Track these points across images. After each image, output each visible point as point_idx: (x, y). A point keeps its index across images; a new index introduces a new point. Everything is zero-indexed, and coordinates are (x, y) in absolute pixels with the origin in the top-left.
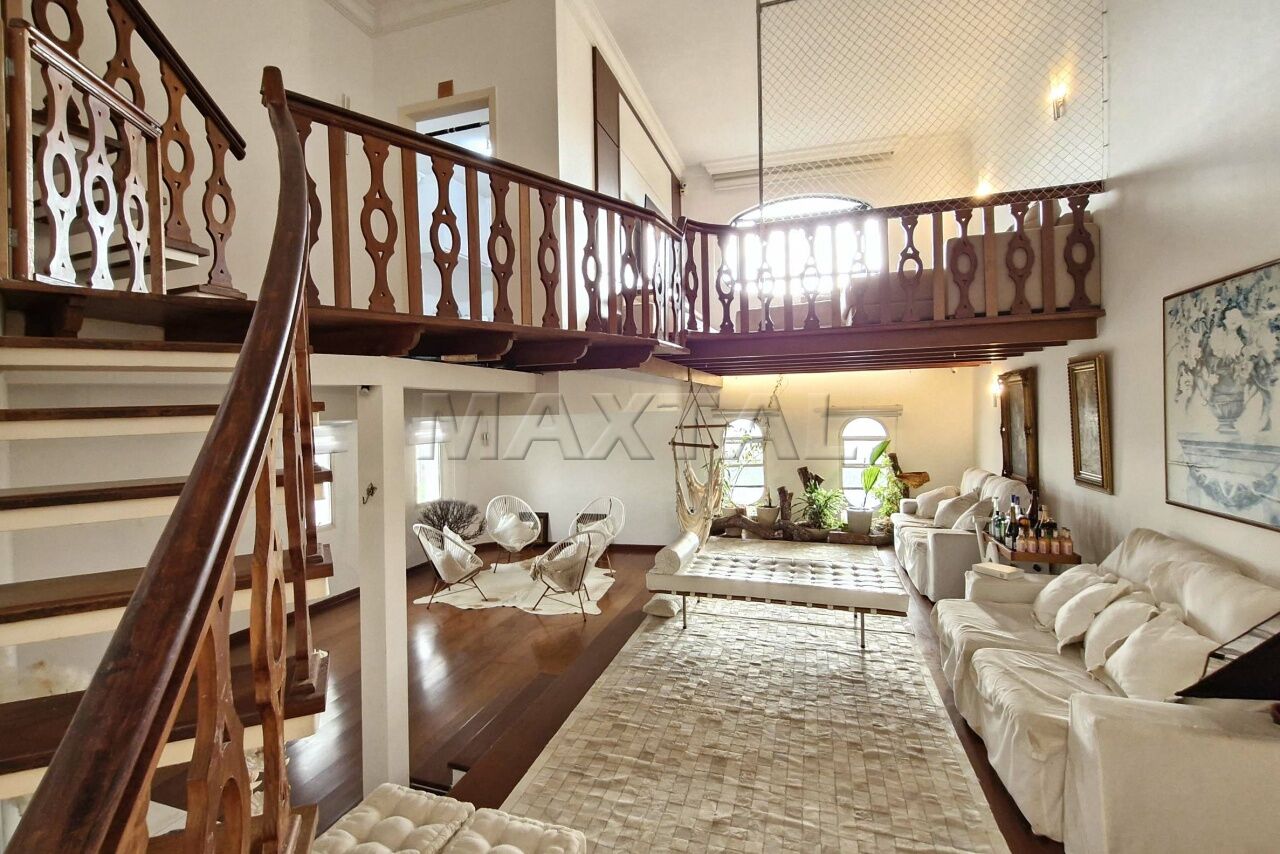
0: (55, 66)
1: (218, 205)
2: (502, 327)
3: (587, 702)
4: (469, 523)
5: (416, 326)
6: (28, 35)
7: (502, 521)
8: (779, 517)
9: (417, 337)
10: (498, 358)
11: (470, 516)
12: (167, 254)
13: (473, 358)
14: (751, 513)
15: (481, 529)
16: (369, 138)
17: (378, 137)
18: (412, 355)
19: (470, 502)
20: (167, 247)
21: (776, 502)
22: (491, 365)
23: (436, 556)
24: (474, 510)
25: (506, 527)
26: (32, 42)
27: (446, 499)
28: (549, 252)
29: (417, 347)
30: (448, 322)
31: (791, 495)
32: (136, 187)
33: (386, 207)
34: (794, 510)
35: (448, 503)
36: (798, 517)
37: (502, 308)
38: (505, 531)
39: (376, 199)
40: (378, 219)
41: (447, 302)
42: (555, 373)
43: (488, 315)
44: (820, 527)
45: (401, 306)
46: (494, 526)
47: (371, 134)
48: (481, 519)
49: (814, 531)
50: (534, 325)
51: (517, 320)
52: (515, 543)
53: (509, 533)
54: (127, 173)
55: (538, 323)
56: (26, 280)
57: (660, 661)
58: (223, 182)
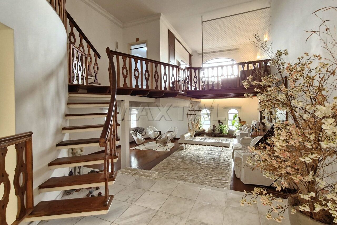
0: (75, 49)
1: (96, 67)
2: (147, 89)
3: (164, 161)
4: (143, 132)
5: (131, 89)
6: (72, 45)
7: (150, 132)
8: (213, 131)
9: (131, 92)
10: (147, 95)
11: (143, 130)
12: (89, 77)
13: (142, 95)
14: (207, 131)
15: (145, 134)
16: (123, 57)
17: (125, 56)
18: (130, 95)
19: (143, 127)
20: (89, 76)
21: (212, 128)
22: (146, 97)
23: (135, 138)
24: (144, 129)
25: (151, 133)
26: (72, 46)
27: (138, 127)
28: (156, 75)
29: (132, 93)
30: (137, 89)
31: (215, 126)
32: (84, 67)
33: (126, 68)
34: (216, 130)
35: (138, 128)
36: (217, 131)
37: (147, 86)
38: (151, 134)
39: (124, 67)
40: (125, 71)
41: (137, 85)
42: (159, 98)
43: (144, 87)
44: (222, 134)
45: (129, 86)
46: (148, 133)
47: (123, 56)
48: (145, 131)
49: (220, 134)
50: (153, 89)
51: (150, 88)
52: (153, 137)
53: (152, 135)
54: (83, 64)
55: (154, 89)
56: (71, 83)
57: (179, 156)
58: (97, 63)
